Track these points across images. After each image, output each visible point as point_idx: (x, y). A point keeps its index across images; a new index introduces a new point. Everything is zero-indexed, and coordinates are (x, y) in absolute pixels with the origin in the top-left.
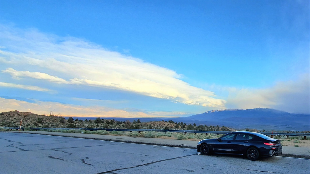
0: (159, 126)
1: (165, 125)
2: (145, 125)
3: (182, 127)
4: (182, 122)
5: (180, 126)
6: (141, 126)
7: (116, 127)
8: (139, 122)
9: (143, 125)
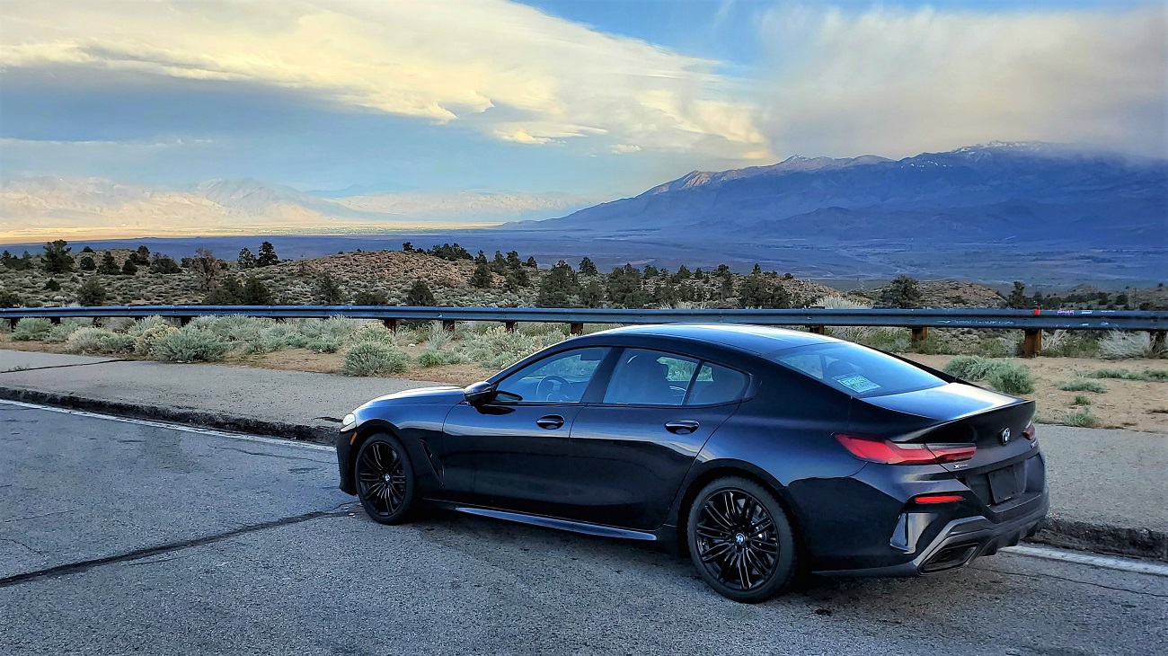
0: (381, 278)
1: (414, 275)
2: (302, 274)
3: (508, 281)
4: (515, 253)
5: (497, 279)
6: (282, 279)
7: (149, 289)
8: (270, 258)
9: (293, 274)
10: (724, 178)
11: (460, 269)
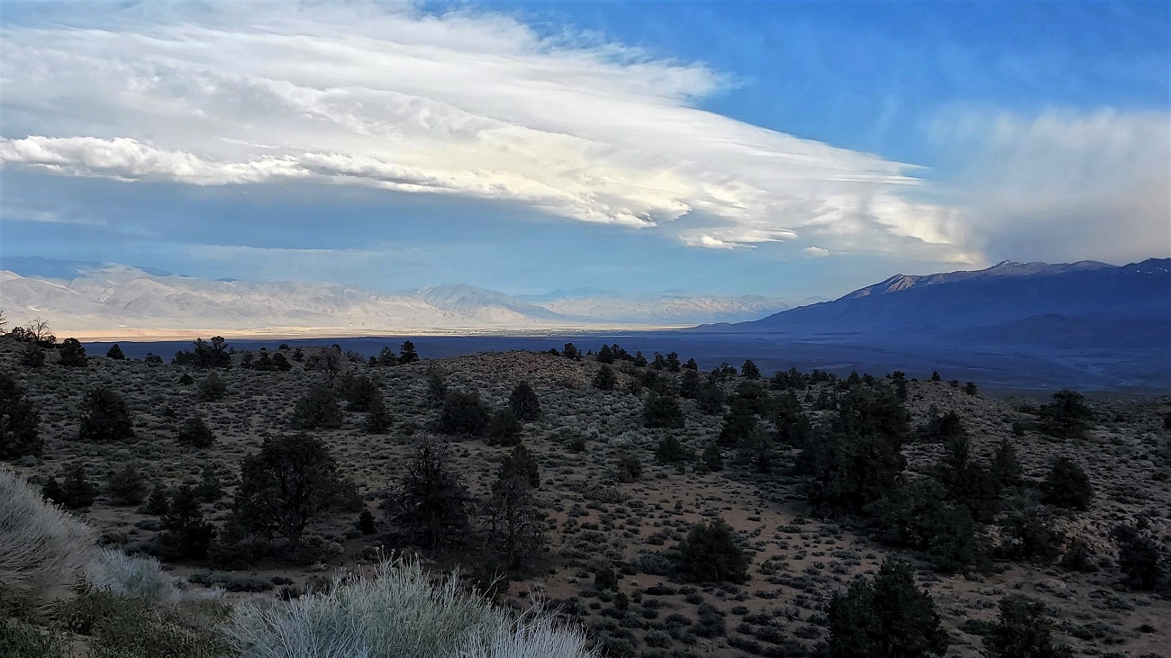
8: (408, 357)
9: (422, 372)
10: (931, 283)
11: (586, 370)
